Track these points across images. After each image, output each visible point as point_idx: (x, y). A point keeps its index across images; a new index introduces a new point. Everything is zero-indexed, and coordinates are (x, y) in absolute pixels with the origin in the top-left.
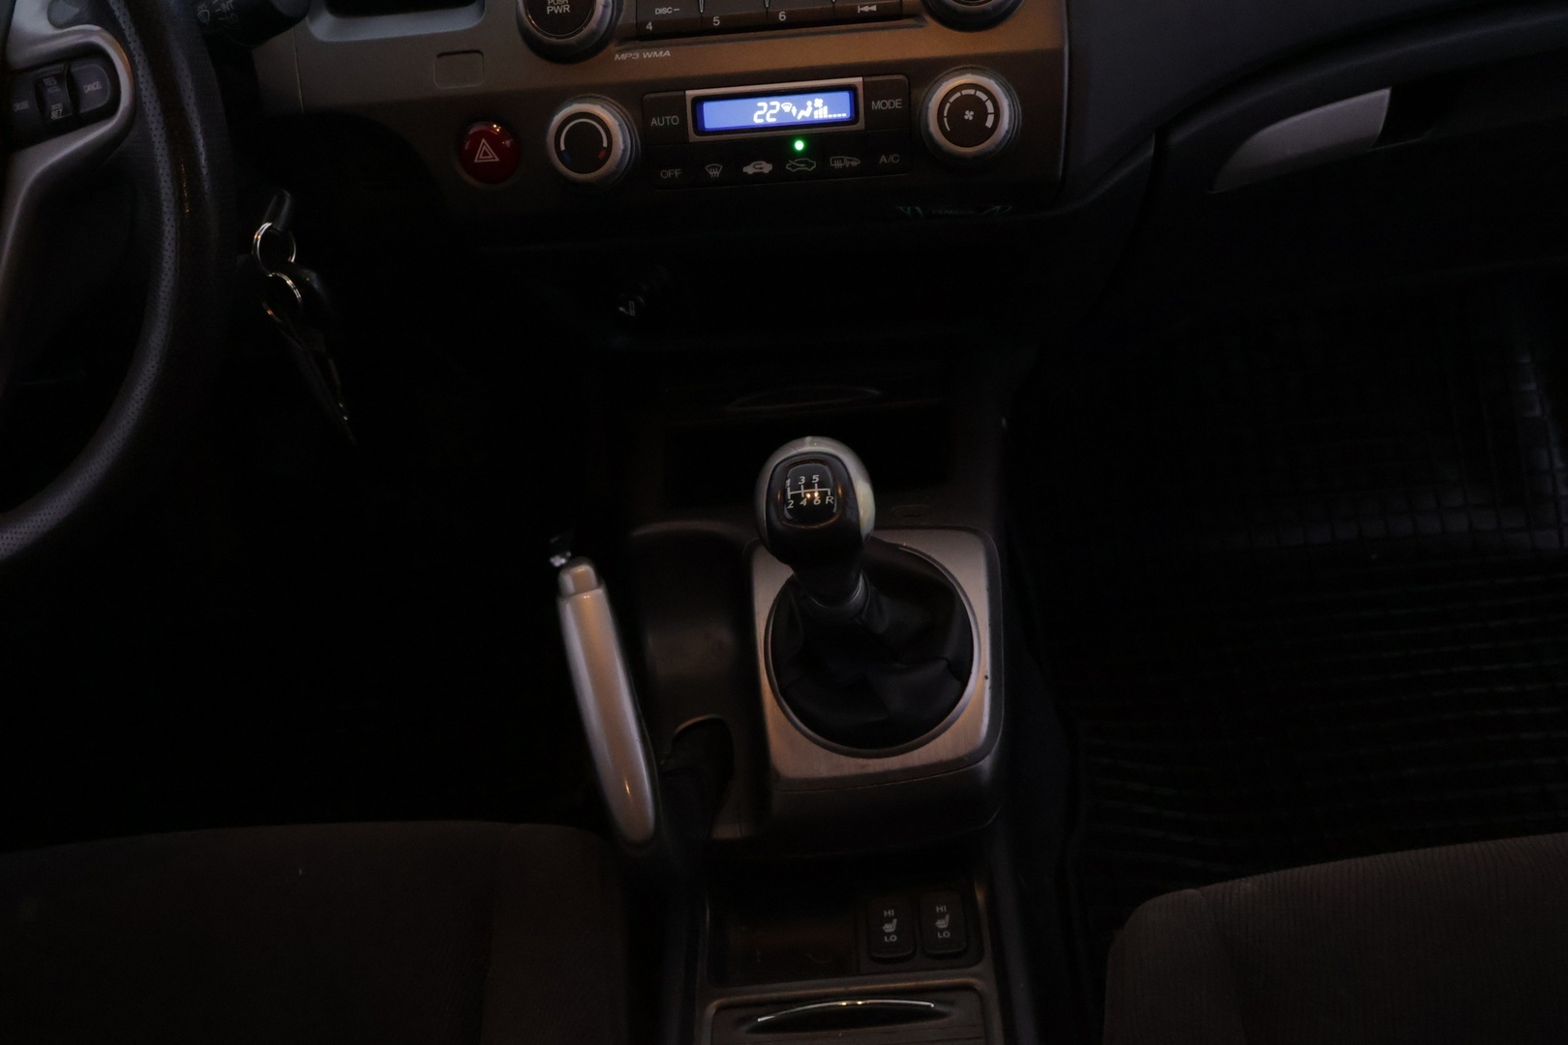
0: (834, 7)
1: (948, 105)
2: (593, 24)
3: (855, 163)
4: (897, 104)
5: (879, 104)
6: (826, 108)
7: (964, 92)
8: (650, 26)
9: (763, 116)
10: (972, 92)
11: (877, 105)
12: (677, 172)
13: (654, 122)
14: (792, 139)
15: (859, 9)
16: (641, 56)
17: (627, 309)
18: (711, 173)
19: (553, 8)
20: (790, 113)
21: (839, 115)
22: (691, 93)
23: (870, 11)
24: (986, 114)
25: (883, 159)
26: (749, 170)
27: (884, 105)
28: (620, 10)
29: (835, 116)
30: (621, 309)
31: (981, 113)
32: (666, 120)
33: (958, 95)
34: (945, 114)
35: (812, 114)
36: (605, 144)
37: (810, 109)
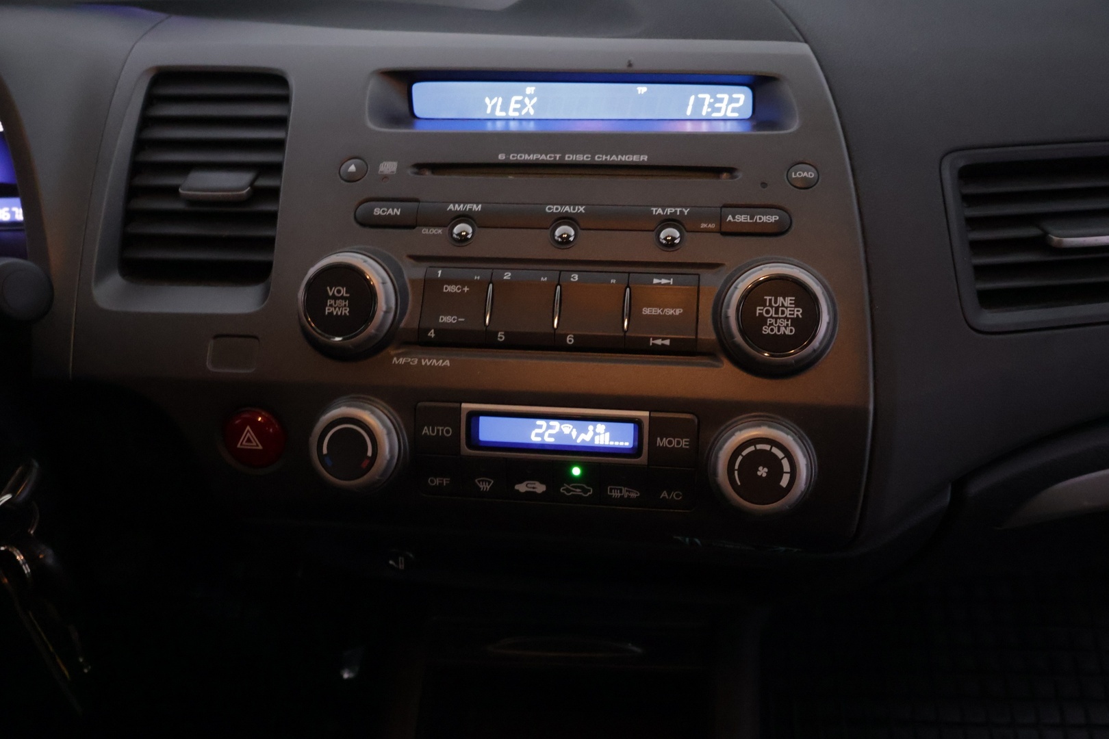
0: (625, 335)
1: (740, 458)
2: (371, 329)
3: (634, 495)
4: (684, 443)
5: (665, 442)
6: (608, 434)
7: (759, 447)
8: (432, 334)
9: (541, 435)
10: (767, 447)
11: (662, 442)
12: (445, 482)
13: (426, 430)
14: (571, 464)
15: (651, 342)
16: (420, 362)
17: (397, 563)
18: (481, 486)
19: (332, 309)
20: (570, 434)
21: (621, 444)
22: (467, 406)
23: (663, 345)
24: (781, 472)
25: (664, 494)
26: (522, 488)
27: (670, 442)
28: (403, 313)
29: (617, 444)
30: (391, 562)
31: (776, 470)
32: (438, 430)
33: (752, 449)
34: (736, 467)
35: (593, 439)
36: (370, 453)
37: (591, 434)
